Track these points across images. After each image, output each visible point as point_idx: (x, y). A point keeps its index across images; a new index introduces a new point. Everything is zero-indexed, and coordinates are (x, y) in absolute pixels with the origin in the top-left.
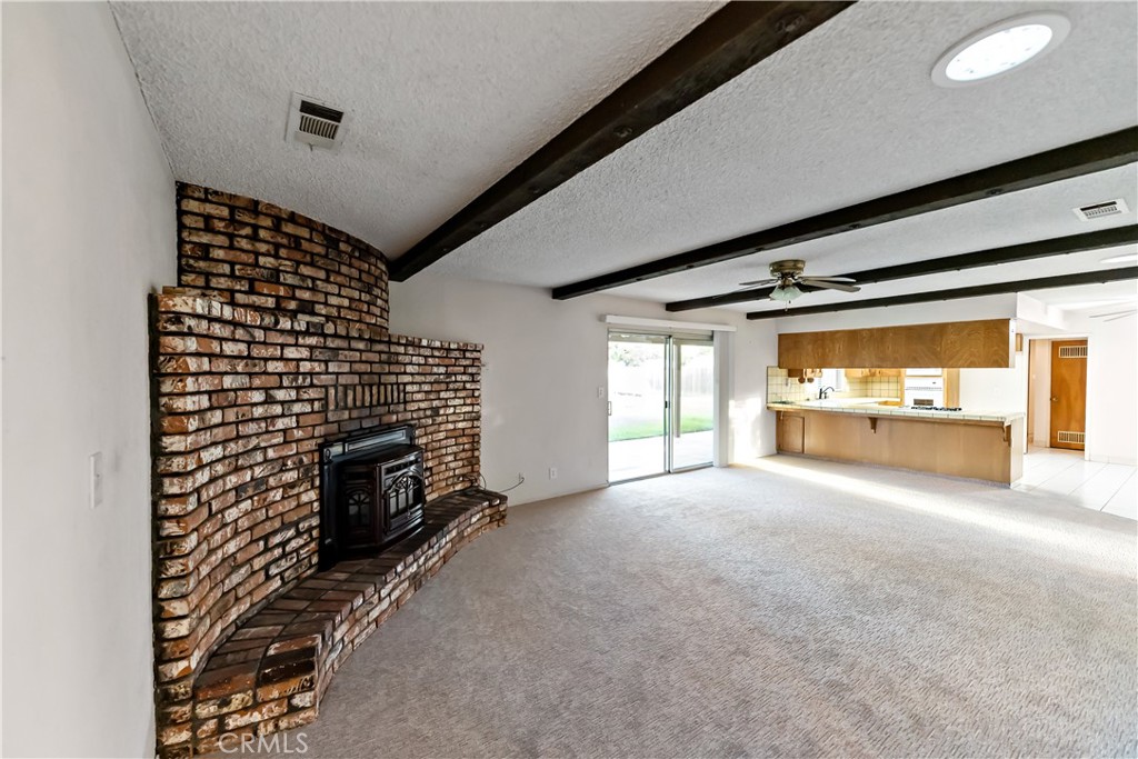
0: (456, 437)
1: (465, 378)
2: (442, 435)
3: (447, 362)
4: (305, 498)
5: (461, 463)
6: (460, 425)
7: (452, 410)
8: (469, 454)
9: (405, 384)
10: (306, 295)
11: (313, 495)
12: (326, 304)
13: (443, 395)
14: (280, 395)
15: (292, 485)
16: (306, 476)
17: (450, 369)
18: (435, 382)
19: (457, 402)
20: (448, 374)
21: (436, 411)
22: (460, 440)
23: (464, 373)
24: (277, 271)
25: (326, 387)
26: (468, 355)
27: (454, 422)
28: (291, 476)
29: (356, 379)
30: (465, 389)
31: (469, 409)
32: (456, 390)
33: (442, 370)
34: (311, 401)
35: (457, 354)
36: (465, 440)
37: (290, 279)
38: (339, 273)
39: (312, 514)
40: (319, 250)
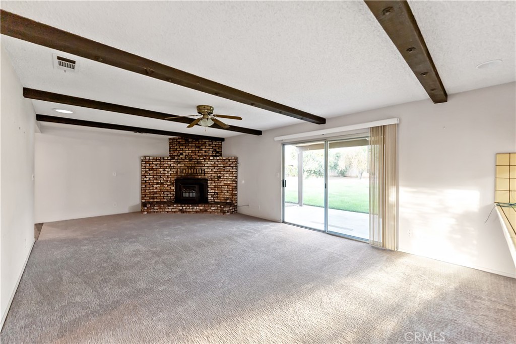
0: (227, 186)
1: (230, 168)
2: (222, 184)
3: (224, 163)
4: (172, 188)
5: (229, 194)
6: (229, 182)
7: (226, 177)
8: (231, 192)
9: (204, 169)
10: (181, 152)
11: (174, 188)
12: (185, 152)
13: (222, 173)
14: (167, 170)
15: (169, 185)
16: (172, 184)
17: (225, 165)
18: (219, 169)
19: (227, 175)
20: (224, 167)
21: (220, 177)
22: (229, 187)
23: (230, 166)
24: (177, 148)
25: (177, 169)
26: (231, 160)
27: (227, 181)
28: (169, 184)
29: (186, 167)
30: (230, 171)
31: (231, 177)
32: (227, 172)
33: (222, 165)
34: (174, 171)
35: (227, 160)
36: (230, 187)
37: (178, 149)
38: (189, 146)
39: (173, 191)
40: (184, 142)
